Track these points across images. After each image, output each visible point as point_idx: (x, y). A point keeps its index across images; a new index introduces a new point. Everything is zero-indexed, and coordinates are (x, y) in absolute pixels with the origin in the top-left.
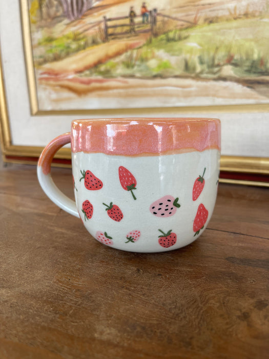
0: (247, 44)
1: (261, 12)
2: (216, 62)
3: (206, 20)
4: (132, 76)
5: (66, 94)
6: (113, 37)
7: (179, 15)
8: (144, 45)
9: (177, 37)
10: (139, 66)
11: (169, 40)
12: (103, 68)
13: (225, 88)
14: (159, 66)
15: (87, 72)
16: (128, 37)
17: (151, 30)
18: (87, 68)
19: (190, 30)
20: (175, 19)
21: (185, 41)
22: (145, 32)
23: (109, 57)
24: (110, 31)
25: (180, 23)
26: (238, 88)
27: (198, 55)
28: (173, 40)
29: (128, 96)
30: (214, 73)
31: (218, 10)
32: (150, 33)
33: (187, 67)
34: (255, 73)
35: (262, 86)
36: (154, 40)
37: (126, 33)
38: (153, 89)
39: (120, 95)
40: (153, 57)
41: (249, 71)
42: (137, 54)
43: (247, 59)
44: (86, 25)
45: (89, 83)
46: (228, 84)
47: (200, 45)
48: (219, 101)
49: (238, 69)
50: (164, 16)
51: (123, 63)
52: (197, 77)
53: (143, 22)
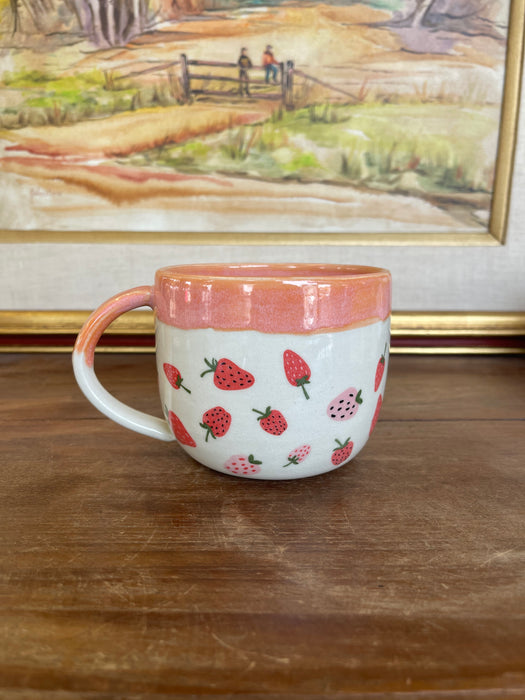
0: (440, 144)
1: (460, 98)
2: (393, 165)
3: (379, 96)
4: (242, 175)
5: (81, 198)
6: (201, 96)
7: (333, 81)
8: (267, 121)
9: (329, 117)
10: (256, 157)
11: (314, 119)
12: (176, 152)
13: (407, 206)
14: (296, 163)
15: (139, 157)
16: (234, 102)
17: (283, 96)
18: (137, 149)
19: (352, 108)
20: (326, 85)
21: (343, 125)
22: (269, 98)
23: (189, 134)
24: (195, 84)
25: (335, 94)
26: (425, 208)
27: (364, 151)
28: (323, 120)
29: (230, 209)
30: (391, 183)
31: (398, 84)
32: (280, 102)
33: (345, 168)
34: (449, 187)
35: (457, 207)
36: (286, 114)
37: (231, 93)
38: (282, 200)
39: (214, 208)
40: (285, 144)
41: (440, 184)
42: (253, 135)
43: (439, 166)
44: (140, 62)
45: (142, 178)
46: (409, 200)
47: (368, 134)
48: (397, 226)
49: (425, 179)
50: (307, 77)
51: (223, 147)
52: (363, 186)
53: (267, 80)
